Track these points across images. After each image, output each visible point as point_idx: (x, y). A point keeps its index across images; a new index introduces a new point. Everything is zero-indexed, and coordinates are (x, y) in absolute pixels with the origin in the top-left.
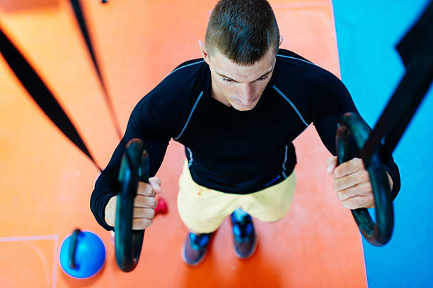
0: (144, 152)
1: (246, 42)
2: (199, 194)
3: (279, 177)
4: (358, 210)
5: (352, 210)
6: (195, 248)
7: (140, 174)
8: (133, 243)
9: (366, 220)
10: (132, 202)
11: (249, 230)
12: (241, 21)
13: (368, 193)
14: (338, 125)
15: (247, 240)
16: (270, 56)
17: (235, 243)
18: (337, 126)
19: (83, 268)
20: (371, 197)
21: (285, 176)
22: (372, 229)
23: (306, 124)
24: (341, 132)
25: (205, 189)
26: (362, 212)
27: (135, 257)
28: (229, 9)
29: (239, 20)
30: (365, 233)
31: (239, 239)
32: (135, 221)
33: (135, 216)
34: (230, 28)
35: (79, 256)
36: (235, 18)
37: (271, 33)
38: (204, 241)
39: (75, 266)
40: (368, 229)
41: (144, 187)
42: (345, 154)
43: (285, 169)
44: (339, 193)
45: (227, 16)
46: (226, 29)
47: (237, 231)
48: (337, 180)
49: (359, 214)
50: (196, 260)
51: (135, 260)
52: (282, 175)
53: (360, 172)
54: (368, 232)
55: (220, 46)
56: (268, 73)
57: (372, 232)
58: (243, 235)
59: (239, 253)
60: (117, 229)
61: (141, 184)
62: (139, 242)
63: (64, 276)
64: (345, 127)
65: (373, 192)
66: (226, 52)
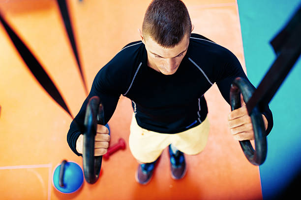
0: (101, 105)
1: (169, 33)
2: (143, 134)
3: (196, 121)
4: (244, 141)
5: (240, 141)
6: (145, 173)
7: (98, 119)
8: (95, 165)
9: (249, 148)
10: (94, 138)
11: (181, 160)
12: (166, 18)
13: (251, 130)
14: (232, 85)
15: (180, 167)
16: (185, 41)
17: (172, 169)
18: (230, 86)
19: (69, 187)
20: (252, 133)
21: (200, 121)
22: (253, 154)
23: (211, 84)
24: (233, 90)
25: (146, 130)
26: (246, 143)
27: (97, 174)
28: (158, 10)
29: (165, 18)
30: (248, 157)
31: (174, 167)
32: (96, 150)
33: (96, 147)
34: (158, 23)
35: (66, 179)
36: (162, 17)
37: (185, 26)
38: (150, 168)
39: (63, 185)
40: (250, 153)
41: (101, 127)
42: (236, 104)
43: (200, 116)
44: (232, 130)
45: (156, 15)
46: (156, 23)
47: (173, 161)
48: (230, 121)
49: (245, 144)
50: (146, 181)
51: (97, 176)
52: (198, 120)
53: (245, 116)
54: (250, 156)
55: (152, 35)
56: (184, 52)
57: (253, 156)
58: (177, 163)
59: (175, 176)
60: (84, 155)
61: (99, 126)
62: (99, 164)
63: (56, 192)
64: (236, 87)
65: (253, 130)
66: (156, 39)
